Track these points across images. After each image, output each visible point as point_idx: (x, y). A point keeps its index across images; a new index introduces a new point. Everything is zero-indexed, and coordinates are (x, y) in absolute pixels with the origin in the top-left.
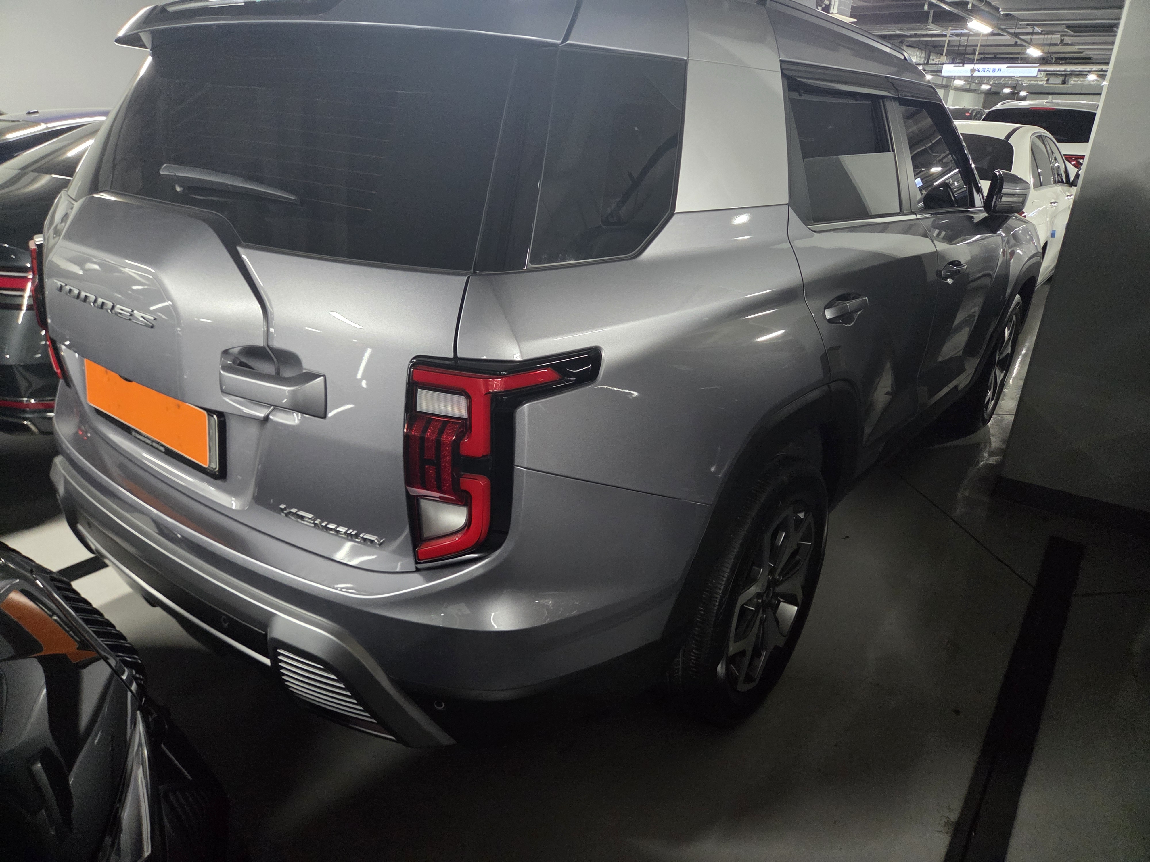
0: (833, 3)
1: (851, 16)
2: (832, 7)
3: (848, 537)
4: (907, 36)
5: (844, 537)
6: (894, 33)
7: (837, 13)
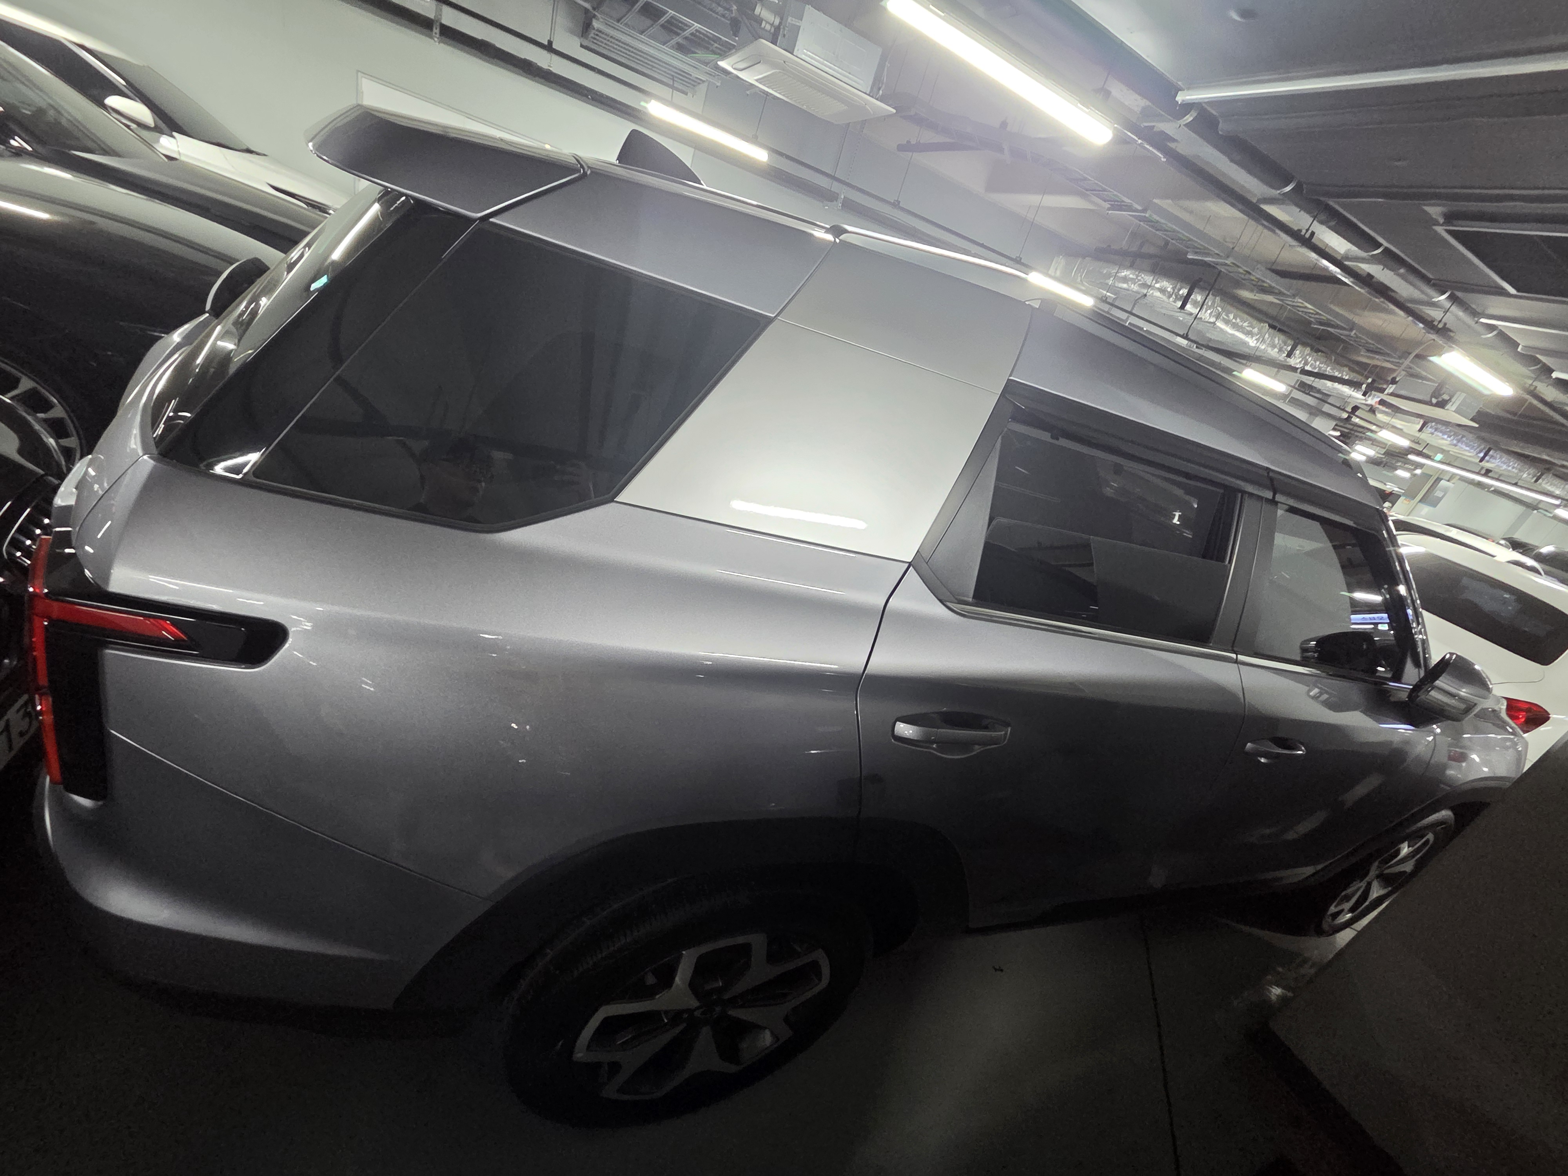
0: (1453, 400)
1: (1472, 420)
2: (1451, 403)
3: (1002, 970)
4: (1557, 465)
5: (998, 968)
6: (1539, 456)
7: (1454, 411)
